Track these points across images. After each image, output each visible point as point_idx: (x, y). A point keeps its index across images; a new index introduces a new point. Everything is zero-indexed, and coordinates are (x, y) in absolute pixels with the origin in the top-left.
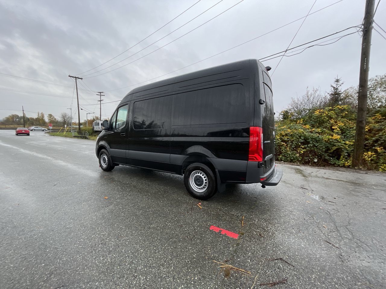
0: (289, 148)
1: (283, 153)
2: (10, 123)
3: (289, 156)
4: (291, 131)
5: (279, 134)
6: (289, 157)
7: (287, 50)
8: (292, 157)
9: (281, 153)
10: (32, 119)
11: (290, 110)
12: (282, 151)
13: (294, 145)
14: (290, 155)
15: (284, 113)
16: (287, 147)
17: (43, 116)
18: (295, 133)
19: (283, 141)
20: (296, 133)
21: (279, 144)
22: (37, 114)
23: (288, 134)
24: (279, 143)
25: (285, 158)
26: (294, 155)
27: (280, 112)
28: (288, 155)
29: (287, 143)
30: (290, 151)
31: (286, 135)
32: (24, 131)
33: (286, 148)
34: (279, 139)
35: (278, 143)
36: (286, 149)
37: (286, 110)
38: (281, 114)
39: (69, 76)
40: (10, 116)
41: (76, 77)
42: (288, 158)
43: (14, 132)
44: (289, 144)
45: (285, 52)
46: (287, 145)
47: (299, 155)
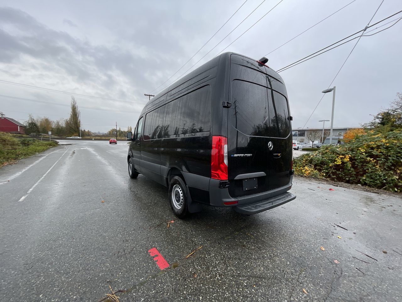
0: (380, 167)
1: (367, 173)
2: (111, 135)
3: (378, 177)
4: (387, 141)
5: (365, 146)
6: (378, 179)
7: (366, 28)
8: (384, 180)
9: (365, 172)
10: (124, 132)
11: (394, 111)
12: (368, 169)
13: (391, 162)
14: (380, 176)
15: (383, 116)
16: (377, 165)
17: (131, 129)
18: (393, 145)
19: (371, 156)
20: (395, 145)
21: (363, 160)
22: (128, 128)
23: (381, 145)
24: (363, 158)
25: (372, 180)
26: (389, 177)
27: (376, 114)
28: (376, 177)
29: (377, 159)
30: (382, 171)
31: (378, 147)
32: (113, 140)
33: (374, 166)
34: (364, 152)
35: (361, 158)
36: (374, 168)
37: (387, 111)
38: (378, 118)
39: (145, 95)
40: (111, 130)
41: (149, 95)
42: (376, 180)
43: (109, 142)
44: (381, 160)
45: (363, 31)
46: (377, 162)
47: (397, 177)
